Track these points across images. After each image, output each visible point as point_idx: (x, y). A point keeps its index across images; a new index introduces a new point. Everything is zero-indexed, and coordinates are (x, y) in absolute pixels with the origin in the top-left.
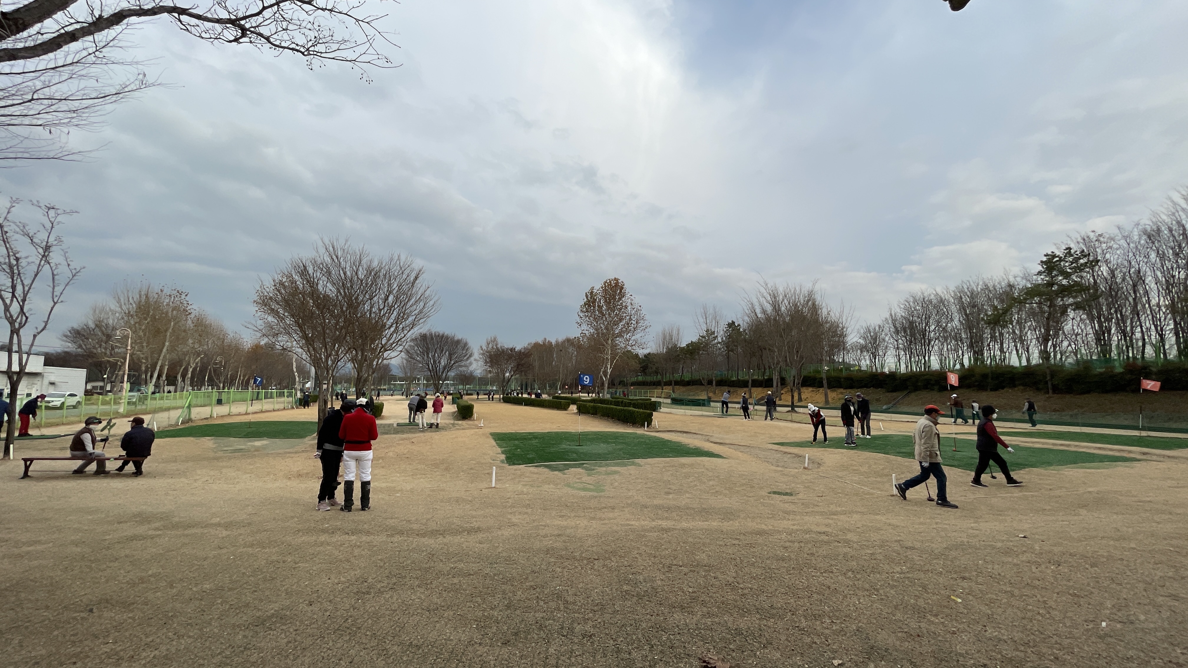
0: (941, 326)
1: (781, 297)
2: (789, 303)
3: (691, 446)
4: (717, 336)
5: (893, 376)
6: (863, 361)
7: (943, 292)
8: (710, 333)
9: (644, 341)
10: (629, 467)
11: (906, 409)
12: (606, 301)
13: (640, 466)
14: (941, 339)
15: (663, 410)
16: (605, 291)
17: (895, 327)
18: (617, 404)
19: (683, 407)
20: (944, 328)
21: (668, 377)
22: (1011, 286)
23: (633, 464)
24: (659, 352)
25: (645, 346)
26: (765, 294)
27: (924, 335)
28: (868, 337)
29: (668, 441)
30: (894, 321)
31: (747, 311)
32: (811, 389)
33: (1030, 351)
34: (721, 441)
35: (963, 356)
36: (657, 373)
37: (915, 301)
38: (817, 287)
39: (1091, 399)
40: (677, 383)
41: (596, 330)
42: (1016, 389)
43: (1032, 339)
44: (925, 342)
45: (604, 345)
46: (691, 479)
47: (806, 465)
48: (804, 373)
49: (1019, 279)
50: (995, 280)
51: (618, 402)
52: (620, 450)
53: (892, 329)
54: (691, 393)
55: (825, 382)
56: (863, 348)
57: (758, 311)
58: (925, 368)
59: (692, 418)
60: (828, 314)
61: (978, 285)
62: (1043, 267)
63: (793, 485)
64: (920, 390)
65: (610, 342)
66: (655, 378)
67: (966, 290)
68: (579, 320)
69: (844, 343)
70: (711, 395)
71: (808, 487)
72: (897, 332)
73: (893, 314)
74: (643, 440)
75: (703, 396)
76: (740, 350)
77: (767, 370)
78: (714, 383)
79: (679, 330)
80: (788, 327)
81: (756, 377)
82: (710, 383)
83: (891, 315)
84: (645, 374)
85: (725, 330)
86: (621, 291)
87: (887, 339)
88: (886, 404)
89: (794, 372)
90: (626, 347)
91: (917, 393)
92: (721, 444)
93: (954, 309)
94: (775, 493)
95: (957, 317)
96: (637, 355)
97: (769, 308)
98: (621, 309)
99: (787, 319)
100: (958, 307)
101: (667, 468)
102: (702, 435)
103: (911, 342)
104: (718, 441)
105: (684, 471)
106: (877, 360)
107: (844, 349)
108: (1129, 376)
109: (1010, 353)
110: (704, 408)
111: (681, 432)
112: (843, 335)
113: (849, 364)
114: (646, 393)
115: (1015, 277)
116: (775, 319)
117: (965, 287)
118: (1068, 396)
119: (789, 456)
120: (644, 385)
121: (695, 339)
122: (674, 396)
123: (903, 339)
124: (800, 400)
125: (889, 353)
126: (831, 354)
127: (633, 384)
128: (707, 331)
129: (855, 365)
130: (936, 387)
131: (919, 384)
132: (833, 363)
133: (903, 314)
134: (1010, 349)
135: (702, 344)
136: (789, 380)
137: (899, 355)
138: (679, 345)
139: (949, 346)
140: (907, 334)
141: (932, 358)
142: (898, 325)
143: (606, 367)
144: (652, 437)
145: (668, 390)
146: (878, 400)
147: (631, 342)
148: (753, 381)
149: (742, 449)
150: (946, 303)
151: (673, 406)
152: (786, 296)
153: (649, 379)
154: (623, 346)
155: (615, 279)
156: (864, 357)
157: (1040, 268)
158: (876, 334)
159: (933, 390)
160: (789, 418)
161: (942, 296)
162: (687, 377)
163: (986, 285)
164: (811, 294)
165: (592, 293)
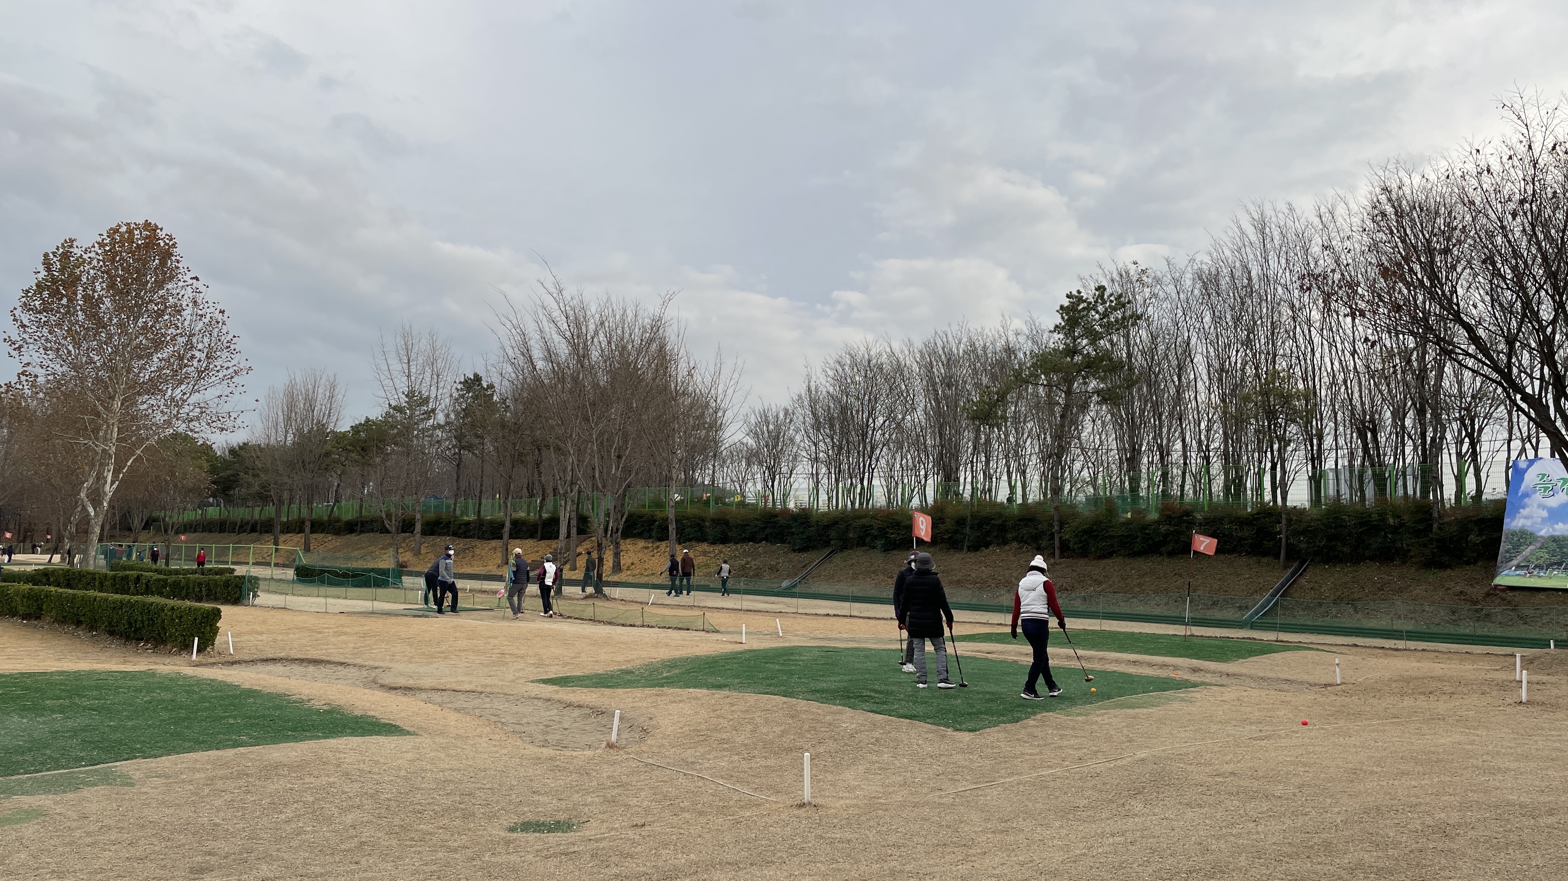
0: (894, 419)
1: (592, 327)
2: (609, 343)
3: (317, 704)
4: (433, 411)
5: (804, 517)
6: (750, 484)
7: (902, 351)
8: (416, 399)
9: (226, 408)
10: (86, 792)
11: (823, 589)
12: (112, 286)
13: (128, 782)
14: (892, 445)
15: (263, 598)
16: (111, 256)
17: (814, 414)
18: (121, 584)
19: (323, 590)
20: (898, 424)
21: (294, 512)
22: (1009, 351)
23: (107, 779)
24: (273, 441)
25: (229, 424)
26: (554, 314)
27: (864, 435)
28: (763, 433)
29: (251, 693)
30: (814, 403)
31: (510, 352)
32: (641, 543)
33: (1028, 476)
34: (411, 683)
35: (926, 481)
36: (263, 497)
37: (854, 364)
38: (670, 313)
39: (1113, 567)
40: (318, 527)
41: (75, 367)
42: (1007, 547)
43: (1031, 455)
44: (865, 448)
45: (98, 415)
46: (289, 813)
47: (614, 737)
48: (630, 507)
49: (1022, 339)
50: (987, 336)
51: (125, 578)
52: (75, 733)
53: (809, 420)
54: (356, 553)
55: (672, 528)
56: (752, 457)
57: (537, 353)
58: (861, 504)
59: (343, 619)
60: (690, 374)
61: (960, 343)
62: (1063, 318)
63: (576, 797)
64: (851, 548)
65: (117, 404)
66: (256, 513)
67: (941, 352)
68: (14, 333)
69: (716, 443)
70: (406, 557)
71: (613, 801)
72: (817, 426)
73: (813, 388)
74: (167, 696)
75: (386, 562)
76: (489, 447)
77: (550, 500)
78: (418, 527)
79: (333, 387)
80: (603, 398)
81: (522, 514)
82: (407, 526)
83: (809, 390)
84: (229, 500)
85: (456, 395)
86: (163, 263)
87: (798, 438)
88: (789, 576)
89: (608, 503)
90: (168, 423)
91: (846, 553)
92: (407, 689)
93: (918, 386)
94: (526, 827)
95: (921, 402)
96: (207, 449)
97: (563, 349)
98: (160, 314)
99: (603, 379)
100: (924, 383)
101: (220, 784)
102: (361, 666)
103: (840, 448)
104: (402, 681)
105: (271, 787)
106: (776, 483)
107: (715, 456)
108: (1166, 527)
109: (999, 479)
110: (380, 591)
111: (301, 661)
112: (715, 426)
113: (724, 490)
114: (224, 551)
115: (1017, 334)
116: (575, 380)
117: (940, 344)
118: (1082, 562)
119: (577, 712)
120: (222, 530)
121: (376, 413)
122: (305, 560)
123: (828, 440)
124: (617, 568)
125: (799, 469)
126: (689, 466)
127: (189, 528)
128: (410, 395)
129: (733, 494)
130: (879, 543)
131: (851, 535)
132: (692, 486)
133: (831, 390)
134: (999, 470)
135: (393, 427)
136: (597, 521)
137: (817, 474)
138: (331, 426)
139: (904, 461)
140: (835, 433)
141: (876, 482)
142: (820, 412)
143: (100, 478)
144: (199, 682)
145: (291, 544)
146: (773, 569)
147: (186, 409)
148: (515, 523)
149: (461, 701)
150: (906, 373)
151: (300, 588)
152: (602, 323)
153: (240, 513)
154: (159, 418)
155: (147, 224)
156: (753, 475)
157: (1058, 320)
158: (778, 427)
159: (874, 547)
160: (589, 612)
161: (901, 359)
162: (348, 511)
163: (973, 345)
164: (657, 325)
165: (65, 256)
